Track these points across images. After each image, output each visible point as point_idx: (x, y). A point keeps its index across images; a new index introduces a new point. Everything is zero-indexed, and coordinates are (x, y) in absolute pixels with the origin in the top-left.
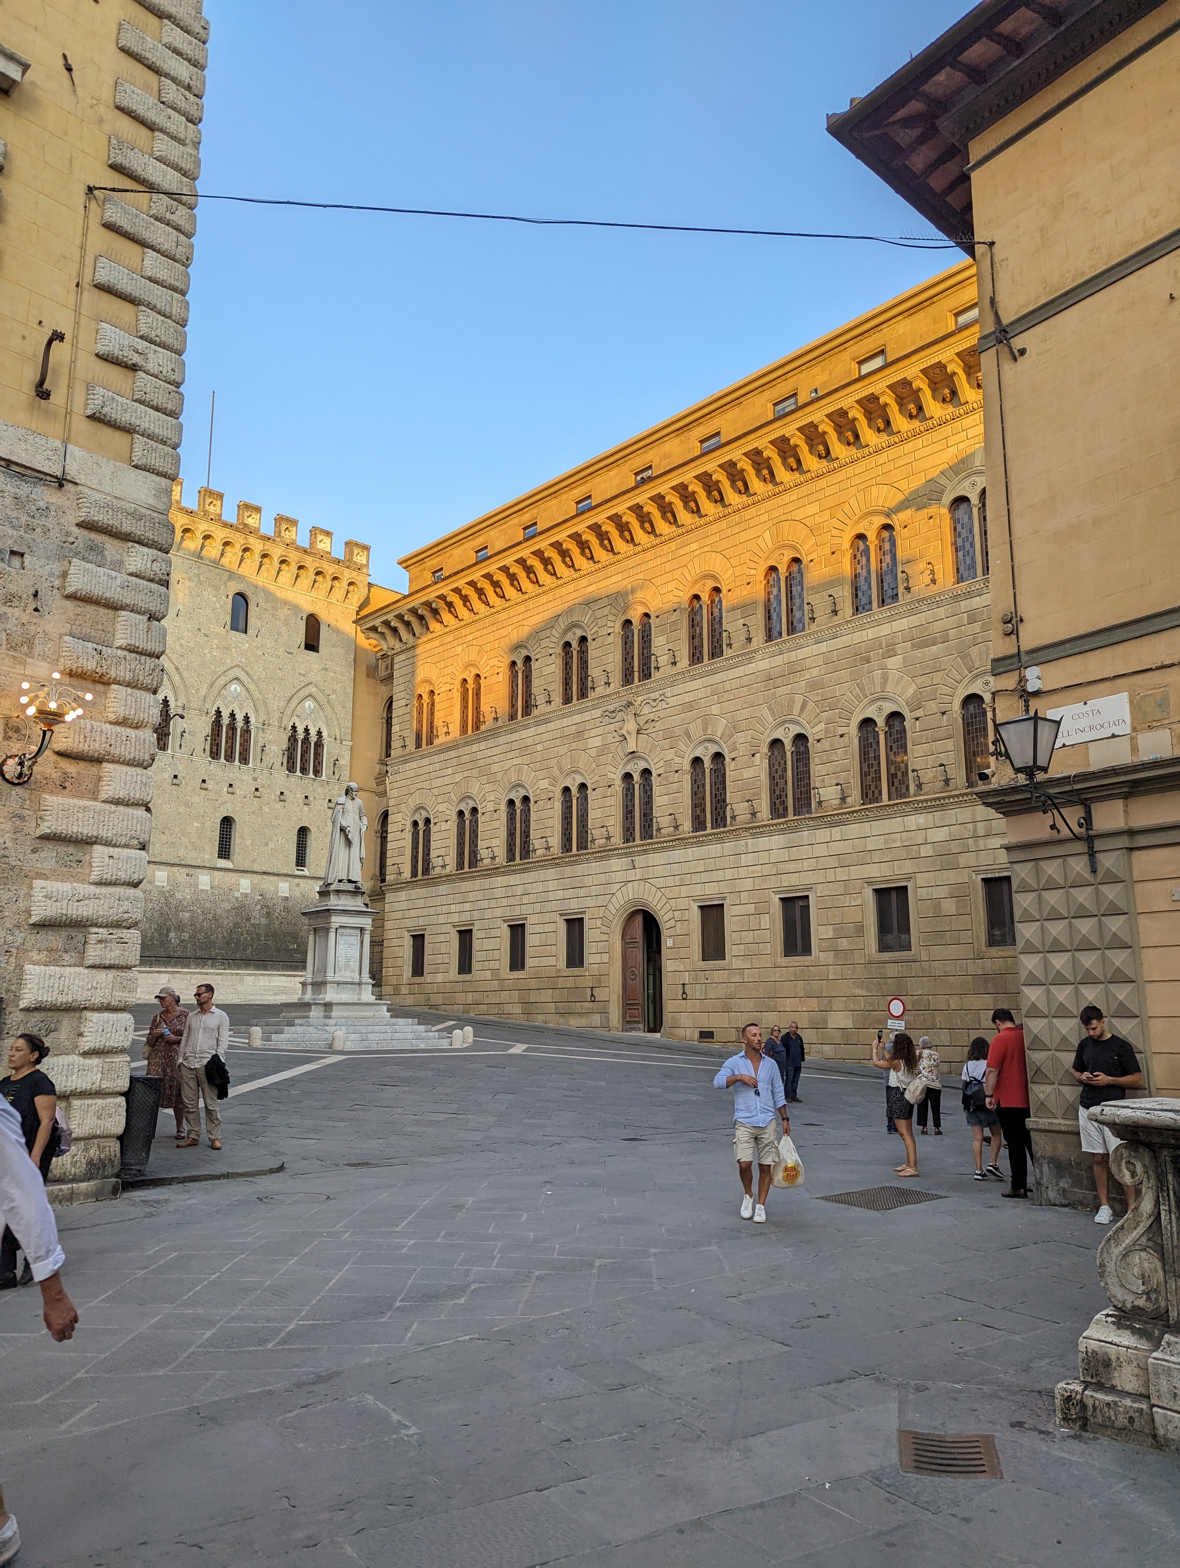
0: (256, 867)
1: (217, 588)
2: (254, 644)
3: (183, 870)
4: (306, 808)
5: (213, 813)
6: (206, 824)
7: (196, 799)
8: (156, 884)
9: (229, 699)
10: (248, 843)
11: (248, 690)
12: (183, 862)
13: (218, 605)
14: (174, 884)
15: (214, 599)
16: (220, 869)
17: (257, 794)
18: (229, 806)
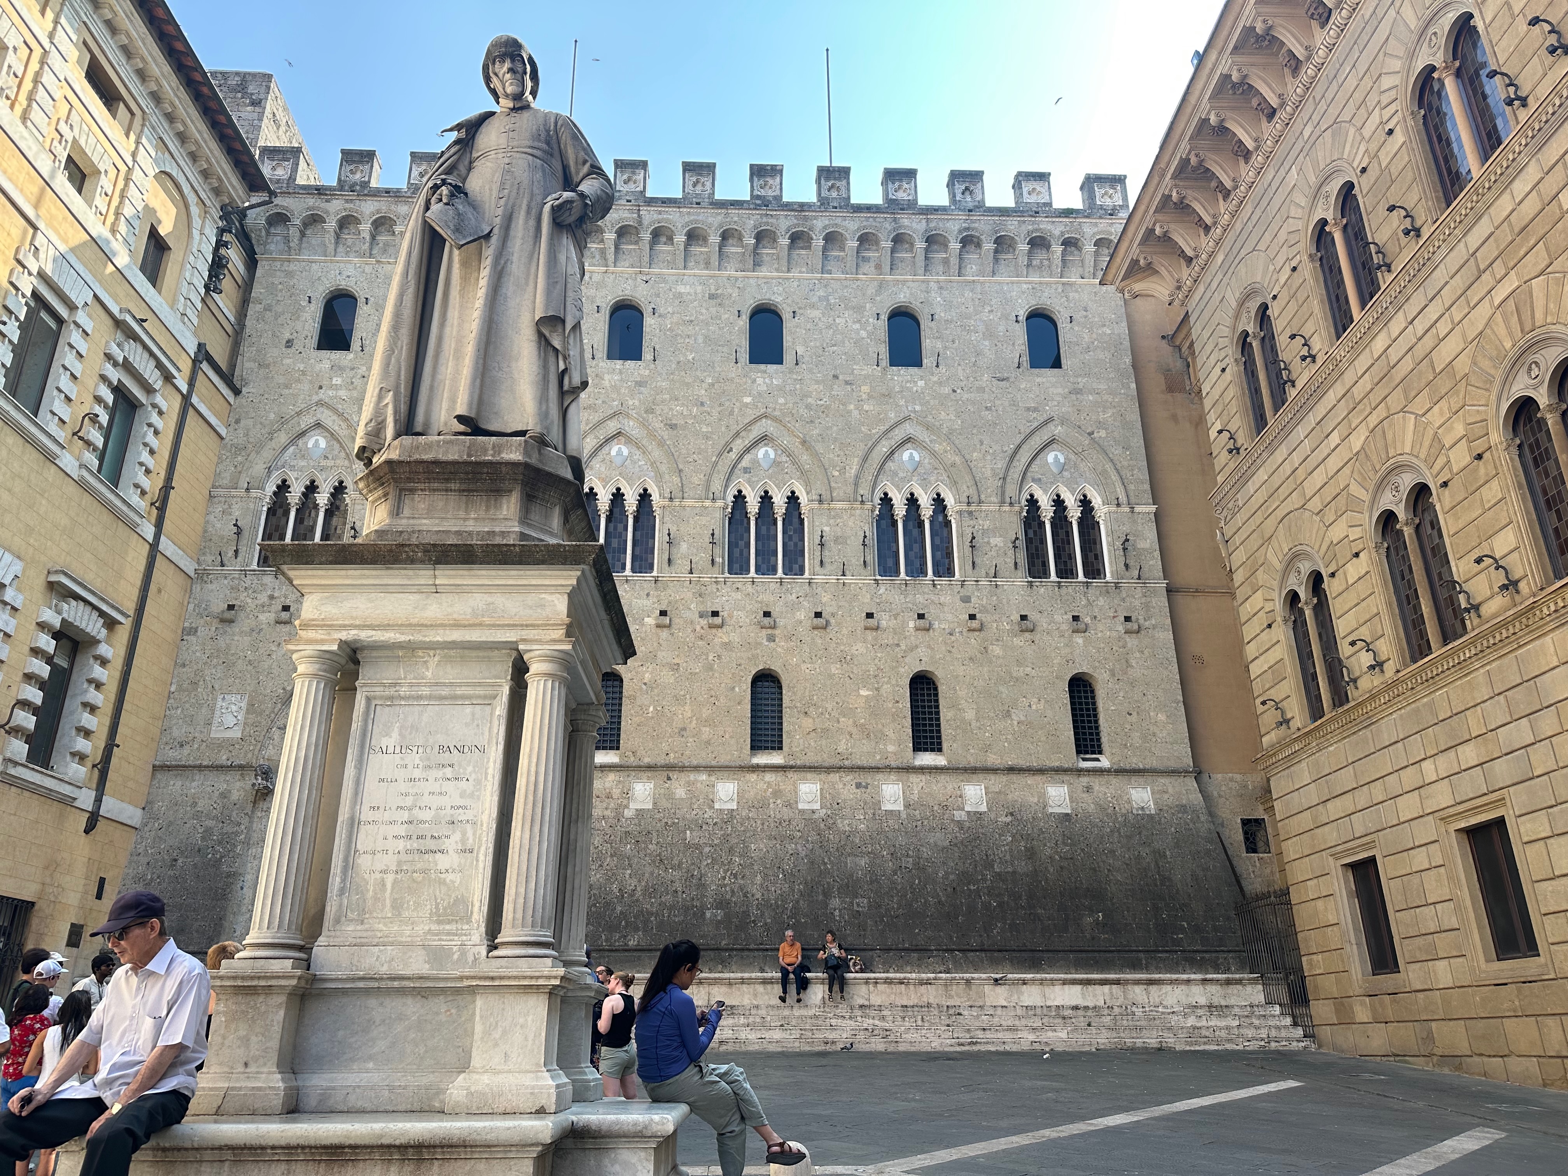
0: (993, 760)
1: (859, 309)
2: (935, 379)
3: (849, 778)
4: (1079, 640)
5: (893, 668)
6: (883, 691)
7: (859, 648)
8: (801, 806)
9: (901, 475)
10: (970, 715)
11: (933, 454)
12: (846, 763)
13: (863, 334)
14: (834, 804)
15: (857, 326)
16: (922, 769)
17: (975, 624)
18: (922, 652)
